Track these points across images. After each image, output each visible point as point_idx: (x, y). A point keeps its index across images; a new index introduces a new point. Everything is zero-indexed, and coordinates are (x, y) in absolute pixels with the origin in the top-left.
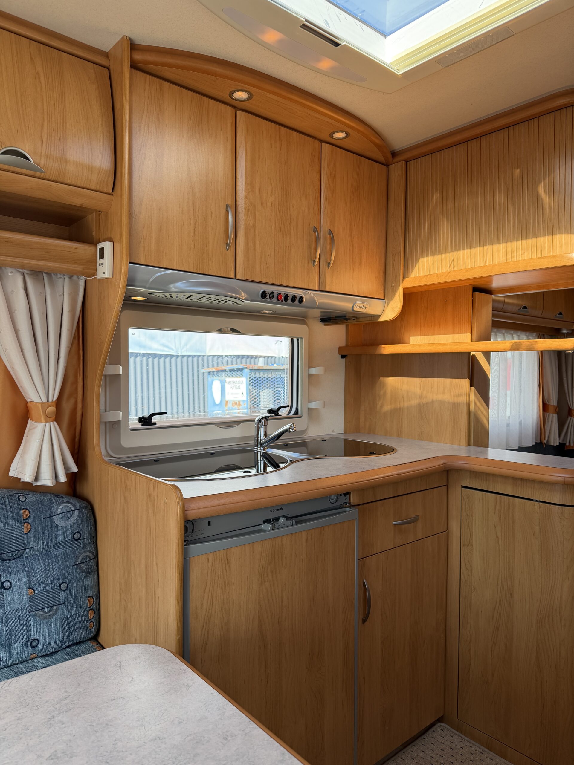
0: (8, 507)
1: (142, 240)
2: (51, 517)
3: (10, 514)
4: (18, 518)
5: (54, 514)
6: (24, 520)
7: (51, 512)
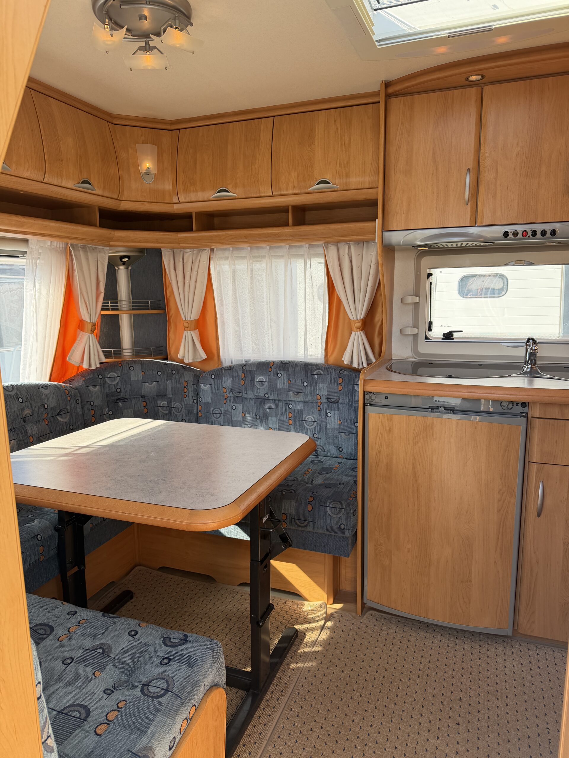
0: (333, 375)
1: (396, 213)
2: (353, 385)
3: (333, 379)
4: (336, 382)
5: (355, 384)
6: (340, 383)
7: (354, 382)
